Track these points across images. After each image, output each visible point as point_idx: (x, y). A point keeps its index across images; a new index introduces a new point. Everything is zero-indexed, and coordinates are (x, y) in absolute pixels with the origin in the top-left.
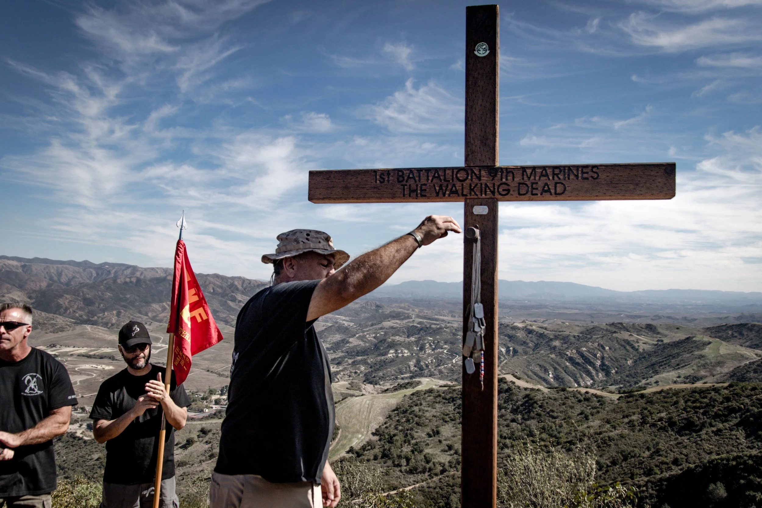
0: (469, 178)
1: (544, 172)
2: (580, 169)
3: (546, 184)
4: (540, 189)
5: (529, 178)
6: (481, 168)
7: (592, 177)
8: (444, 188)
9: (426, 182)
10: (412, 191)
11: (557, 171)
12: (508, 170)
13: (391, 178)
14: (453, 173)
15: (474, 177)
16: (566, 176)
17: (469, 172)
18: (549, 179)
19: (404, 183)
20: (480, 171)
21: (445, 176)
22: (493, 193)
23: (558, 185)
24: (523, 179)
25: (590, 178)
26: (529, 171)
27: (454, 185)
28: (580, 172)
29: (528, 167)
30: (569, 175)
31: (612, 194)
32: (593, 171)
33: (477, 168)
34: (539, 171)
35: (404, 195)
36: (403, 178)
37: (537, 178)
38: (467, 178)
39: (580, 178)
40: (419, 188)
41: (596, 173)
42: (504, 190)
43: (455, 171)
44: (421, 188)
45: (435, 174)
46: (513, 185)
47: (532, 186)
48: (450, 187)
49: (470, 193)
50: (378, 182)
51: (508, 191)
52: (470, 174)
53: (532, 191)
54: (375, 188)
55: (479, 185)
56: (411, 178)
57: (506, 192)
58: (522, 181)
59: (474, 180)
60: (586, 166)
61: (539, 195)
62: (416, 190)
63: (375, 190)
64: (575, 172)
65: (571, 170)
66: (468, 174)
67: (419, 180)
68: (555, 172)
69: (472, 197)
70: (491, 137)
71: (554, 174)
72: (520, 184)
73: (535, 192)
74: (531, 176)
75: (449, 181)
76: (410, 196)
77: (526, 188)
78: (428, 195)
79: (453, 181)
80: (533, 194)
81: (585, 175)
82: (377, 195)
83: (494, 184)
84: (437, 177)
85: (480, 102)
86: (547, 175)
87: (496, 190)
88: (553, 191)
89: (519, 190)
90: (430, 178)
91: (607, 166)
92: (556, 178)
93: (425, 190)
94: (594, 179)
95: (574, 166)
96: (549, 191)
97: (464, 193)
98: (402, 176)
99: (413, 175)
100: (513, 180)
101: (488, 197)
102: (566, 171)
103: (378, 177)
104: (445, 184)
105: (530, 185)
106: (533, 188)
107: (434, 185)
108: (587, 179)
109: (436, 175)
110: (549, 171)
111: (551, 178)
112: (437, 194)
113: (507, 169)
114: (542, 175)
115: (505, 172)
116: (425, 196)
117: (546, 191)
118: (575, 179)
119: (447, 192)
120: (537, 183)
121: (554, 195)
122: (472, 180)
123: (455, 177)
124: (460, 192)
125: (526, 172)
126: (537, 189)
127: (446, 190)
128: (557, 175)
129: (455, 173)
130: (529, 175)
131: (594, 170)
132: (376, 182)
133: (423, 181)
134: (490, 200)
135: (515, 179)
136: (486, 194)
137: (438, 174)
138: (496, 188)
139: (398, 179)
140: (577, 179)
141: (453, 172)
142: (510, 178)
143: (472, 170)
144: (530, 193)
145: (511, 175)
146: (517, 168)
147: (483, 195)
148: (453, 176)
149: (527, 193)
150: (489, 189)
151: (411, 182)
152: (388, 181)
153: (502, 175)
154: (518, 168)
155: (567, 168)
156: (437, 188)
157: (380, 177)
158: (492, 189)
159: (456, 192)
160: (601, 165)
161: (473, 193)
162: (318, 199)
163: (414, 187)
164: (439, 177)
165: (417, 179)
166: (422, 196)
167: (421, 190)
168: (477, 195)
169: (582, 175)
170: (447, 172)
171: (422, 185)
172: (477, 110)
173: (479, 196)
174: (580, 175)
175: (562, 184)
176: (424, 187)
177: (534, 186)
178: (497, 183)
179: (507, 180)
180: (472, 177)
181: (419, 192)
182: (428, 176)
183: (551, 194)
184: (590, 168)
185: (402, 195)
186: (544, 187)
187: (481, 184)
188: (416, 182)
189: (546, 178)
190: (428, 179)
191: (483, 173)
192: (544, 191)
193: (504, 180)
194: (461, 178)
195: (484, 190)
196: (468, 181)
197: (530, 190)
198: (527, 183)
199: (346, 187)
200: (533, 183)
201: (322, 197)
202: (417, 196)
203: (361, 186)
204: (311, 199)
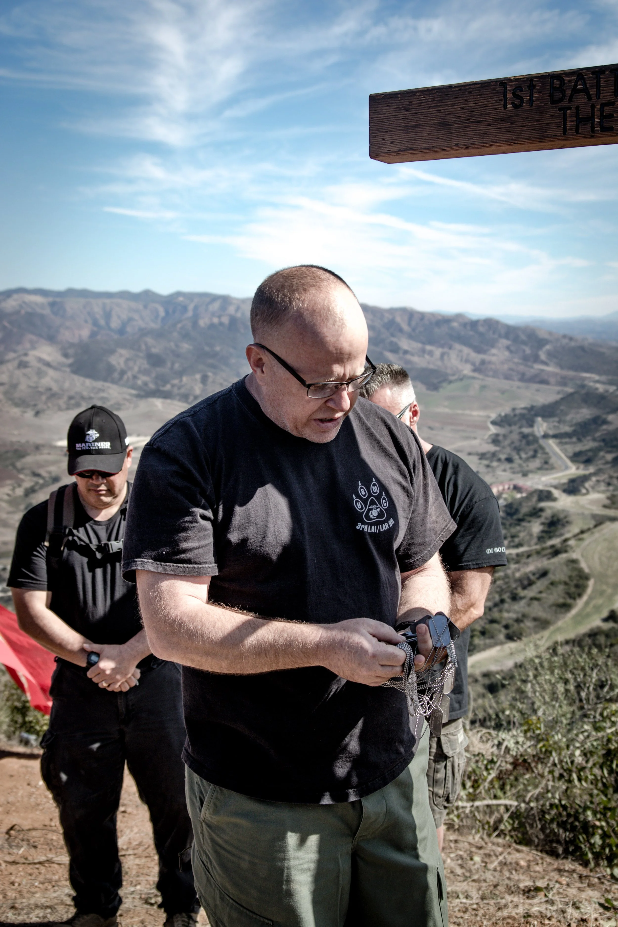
9: (612, 99)
10: (581, 121)
13: (536, 95)
35: (565, 133)
36: (563, 92)
40: (597, 113)
44: (602, 110)
50: (509, 106)
54: (502, 120)
56: (580, 91)
62: (590, 119)
63: (504, 125)
67: (598, 96)
76: (577, 132)
78: (616, 127)
82: (509, 136)
93: (611, 116)
98: (561, 89)
99: (584, 84)
103: (509, 96)
116: (611, 129)
132: (505, 107)
133: (606, 95)
139: (551, 96)
151: (581, 99)
152: (531, 101)
157: (514, 94)
162: (389, 153)
163: (585, 111)
165: (593, 92)
166: (604, 129)
167: (603, 116)
171: (603, 105)
176: (608, 110)
181: (597, 120)
185: (561, 132)
188: (589, 98)
199: (444, 124)
201: (396, 149)
202: (593, 130)
203: (473, 119)
204: (374, 154)
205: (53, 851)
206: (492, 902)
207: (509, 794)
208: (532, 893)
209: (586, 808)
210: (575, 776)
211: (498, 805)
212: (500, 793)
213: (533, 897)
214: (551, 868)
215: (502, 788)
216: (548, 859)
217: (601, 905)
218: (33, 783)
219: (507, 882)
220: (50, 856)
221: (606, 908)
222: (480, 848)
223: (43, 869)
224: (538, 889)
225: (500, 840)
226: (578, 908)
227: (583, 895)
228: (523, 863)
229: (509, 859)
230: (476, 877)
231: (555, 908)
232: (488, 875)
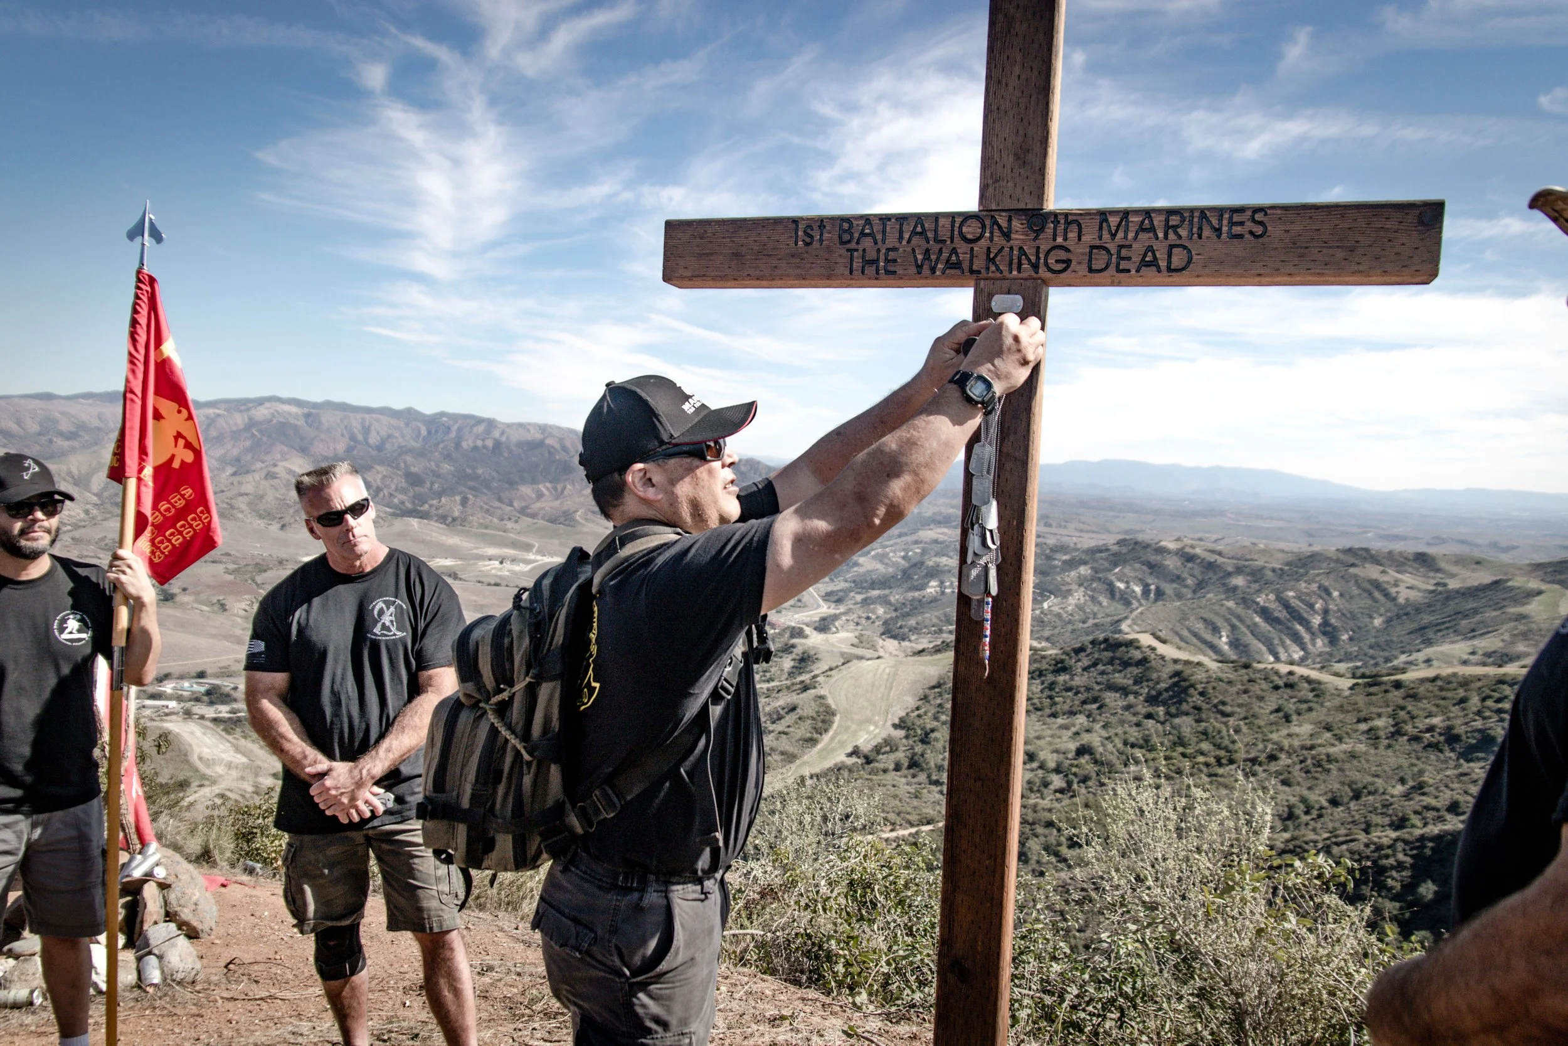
0: (987, 235)
1: (1147, 221)
2: (1226, 216)
3: (1150, 249)
4: (1136, 259)
5: (1113, 236)
6: (1013, 213)
7: (1251, 233)
8: (933, 257)
9: (897, 245)
10: (866, 263)
11: (1174, 220)
12: (1070, 218)
13: (826, 235)
14: (953, 226)
15: (997, 233)
16: (1195, 230)
17: (988, 222)
18: (1157, 238)
19: (853, 245)
20: (1010, 220)
21: (936, 231)
22: (1035, 267)
23: (1175, 251)
24: (1100, 238)
25: (1247, 236)
26: (1114, 221)
27: (954, 251)
28: (1225, 222)
29: (1113, 212)
30: (1200, 229)
31: (1293, 270)
32: (1254, 221)
33: (1004, 214)
34: (1135, 219)
35: (851, 273)
36: (851, 234)
37: (1131, 235)
38: (981, 236)
39: (1224, 236)
40: (882, 257)
41: (1261, 223)
42: (1057, 261)
43: (958, 220)
44: (886, 255)
45: (915, 227)
46: (1079, 250)
47: (1119, 252)
48: (945, 255)
49: (988, 268)
50: (800, 243)
51: (1068, 262)
52: (988, 227)
53: (1118, 264)
54: (793, 255)
55: (1007, 250)
56: (867, 235)
57: (1064, 265)
58: (1098, 243)
59: (995, 239)
60: (1240, 210)
61: (1133, 272)
62: (875, 262)
63: (794, 260)
64: (1215, 222)
65: (1206, 217)
66: (984, 227)
67: (884, 241)
68: (1171, 223)
69: (990, 274)
70: (1037, 147)
71: (1167, 227)
72: (1093, 247)
73: (1124, 265)
74: (1117, 231)
75: (943, 242)
76: (863, 273)
77: (1106, 257)
78: (900, 272)
79: (952, 242)
80: (1119, 271)
81: (1237, 230)
82: (798, 271)
83: (1038, 248)
84: (920, 234)
85: (1017, 70)
86: (1152, 229)
87: (1042, 261)
88: (1163, 264)
89: (1090, 260)
90: (906, 236)
91: (1286, 208)
92: (1171, 236)
93: (895, 261)
94: (1257, 237)
95: (1212, 209)
96: (1154, 263)
97: (975, 268)
98: (849, 231)
99: (872, 228)
100: (1080, 239)
101: (1024, 275)
102: (1196, 220)
103: (800, 233)
104: (935, 247)
105: (1114, 251)
106: (1121, 258)
107: (913, 250)
108: (1240, 236)
109: (919, 229)
110: (1158, 221)
111: (1161, 235)
112: (919, 267)
113: (1066, 215)
114: (1142, 229)
115: (1062, 221)
116: (894, 274)
117: (1148, 265)
118: (1214, 235)
119: (940, 266)
120: (1130, 246)
121: (1165, 273)
122: (991, 239)
123: (956, 233)
124: (965, 265)
125: (1106, 221)
126: (1129, 259)
127: (938, 259)
128: (1175, 228)
129: (957, 225)
130: (1113, 229)
131: (1259, 217)
132: (796, 244)
133: (892, 241)
134: (1029, 283)
135: (1084, 238)
136: (1019, 271)
137: (923, 226)
138: (1042, 256)
139: (840, 237)
140: (1219, 237)
141: (953, 222)
142: (1072, 235)
143: (993, 217)
144: (1112, 270)
145: (1074, 227)
146: (1088, 213)
147: (1015, 273)
148: (953, 231)
149: (1106, 268)
150: (1029, 260)
151: (867, 243)
152: (821, 241)
153: (1055, 229)
154: (1090, 214)
155: (1197, 214)
156: (920, 257)
157: (805, 232)
158: (1033, 259)
159: (957, 265)
160: (1273, 207)
161: (993, 268)
162: (682, 278)
163: (871, 254)
164: (923, 233)
165: (879, 237)
166: (889, 273)
167: (887, 261)
168: (1001, 272)
169: (1230, 229)
170: (942, 221)
171: (889, 250)
172: (1010, 88)
173: (1006, 273)
174: (1225, 229)
175: (1185, 247)
176: (892, 255)
177: (1124, 252)
178: (1044, 248)
179: (1065, 239)
180: (992, 233)
181: (882, 264)
182: (901, 232)
183: (1159, 271)
184: (1249, 213)
185: (847, 272)
186: (1145, 255)
187: (1011, 248)
188: (876, 243)
189: (1151, 235)
190: (901, 238)
191: (1016, 224)
192: (1144, 264)
193: (1060, 240)
194: (969, 236)
195: (1015, 261)
196: (983, 243)
197: (1114, 259)
198: (1107, 245)
199: (737, 255)
200: (1121, 247)
201: (689, 274)
202: (877, 272)
203: (765, 252)
204: (667, 277)
205: (277, 986)
206: (738, 1031)
207: (755, 923)
208: (777, 1022)
209: (830, 938)
210: (820, 906)
211: (745, 935)
212: (746, 923)
213: (778, 1026)
214: (795, 997)
215: (749, 917)
216: (792, 988)
217: (844, 1032)
218: (257, 914)
219: (752, 1011)
220: (273, 991)
221: (849, 1036)
222: (727, 978)
223: (264, 1006)
224: (783, 1018)
225: (745, 970)
226: (822, 1036)
227: (827, 1023)
228: (768, 992)
229: (755, 988)
230: (721, 1006)
231: (800, 1036)
232: (734, 1005)
